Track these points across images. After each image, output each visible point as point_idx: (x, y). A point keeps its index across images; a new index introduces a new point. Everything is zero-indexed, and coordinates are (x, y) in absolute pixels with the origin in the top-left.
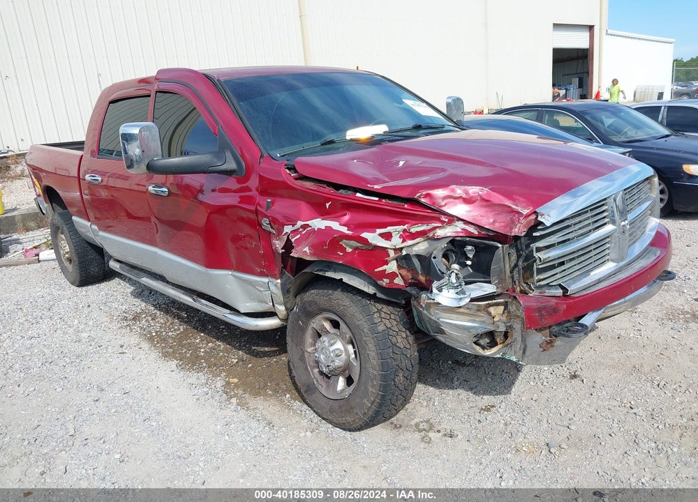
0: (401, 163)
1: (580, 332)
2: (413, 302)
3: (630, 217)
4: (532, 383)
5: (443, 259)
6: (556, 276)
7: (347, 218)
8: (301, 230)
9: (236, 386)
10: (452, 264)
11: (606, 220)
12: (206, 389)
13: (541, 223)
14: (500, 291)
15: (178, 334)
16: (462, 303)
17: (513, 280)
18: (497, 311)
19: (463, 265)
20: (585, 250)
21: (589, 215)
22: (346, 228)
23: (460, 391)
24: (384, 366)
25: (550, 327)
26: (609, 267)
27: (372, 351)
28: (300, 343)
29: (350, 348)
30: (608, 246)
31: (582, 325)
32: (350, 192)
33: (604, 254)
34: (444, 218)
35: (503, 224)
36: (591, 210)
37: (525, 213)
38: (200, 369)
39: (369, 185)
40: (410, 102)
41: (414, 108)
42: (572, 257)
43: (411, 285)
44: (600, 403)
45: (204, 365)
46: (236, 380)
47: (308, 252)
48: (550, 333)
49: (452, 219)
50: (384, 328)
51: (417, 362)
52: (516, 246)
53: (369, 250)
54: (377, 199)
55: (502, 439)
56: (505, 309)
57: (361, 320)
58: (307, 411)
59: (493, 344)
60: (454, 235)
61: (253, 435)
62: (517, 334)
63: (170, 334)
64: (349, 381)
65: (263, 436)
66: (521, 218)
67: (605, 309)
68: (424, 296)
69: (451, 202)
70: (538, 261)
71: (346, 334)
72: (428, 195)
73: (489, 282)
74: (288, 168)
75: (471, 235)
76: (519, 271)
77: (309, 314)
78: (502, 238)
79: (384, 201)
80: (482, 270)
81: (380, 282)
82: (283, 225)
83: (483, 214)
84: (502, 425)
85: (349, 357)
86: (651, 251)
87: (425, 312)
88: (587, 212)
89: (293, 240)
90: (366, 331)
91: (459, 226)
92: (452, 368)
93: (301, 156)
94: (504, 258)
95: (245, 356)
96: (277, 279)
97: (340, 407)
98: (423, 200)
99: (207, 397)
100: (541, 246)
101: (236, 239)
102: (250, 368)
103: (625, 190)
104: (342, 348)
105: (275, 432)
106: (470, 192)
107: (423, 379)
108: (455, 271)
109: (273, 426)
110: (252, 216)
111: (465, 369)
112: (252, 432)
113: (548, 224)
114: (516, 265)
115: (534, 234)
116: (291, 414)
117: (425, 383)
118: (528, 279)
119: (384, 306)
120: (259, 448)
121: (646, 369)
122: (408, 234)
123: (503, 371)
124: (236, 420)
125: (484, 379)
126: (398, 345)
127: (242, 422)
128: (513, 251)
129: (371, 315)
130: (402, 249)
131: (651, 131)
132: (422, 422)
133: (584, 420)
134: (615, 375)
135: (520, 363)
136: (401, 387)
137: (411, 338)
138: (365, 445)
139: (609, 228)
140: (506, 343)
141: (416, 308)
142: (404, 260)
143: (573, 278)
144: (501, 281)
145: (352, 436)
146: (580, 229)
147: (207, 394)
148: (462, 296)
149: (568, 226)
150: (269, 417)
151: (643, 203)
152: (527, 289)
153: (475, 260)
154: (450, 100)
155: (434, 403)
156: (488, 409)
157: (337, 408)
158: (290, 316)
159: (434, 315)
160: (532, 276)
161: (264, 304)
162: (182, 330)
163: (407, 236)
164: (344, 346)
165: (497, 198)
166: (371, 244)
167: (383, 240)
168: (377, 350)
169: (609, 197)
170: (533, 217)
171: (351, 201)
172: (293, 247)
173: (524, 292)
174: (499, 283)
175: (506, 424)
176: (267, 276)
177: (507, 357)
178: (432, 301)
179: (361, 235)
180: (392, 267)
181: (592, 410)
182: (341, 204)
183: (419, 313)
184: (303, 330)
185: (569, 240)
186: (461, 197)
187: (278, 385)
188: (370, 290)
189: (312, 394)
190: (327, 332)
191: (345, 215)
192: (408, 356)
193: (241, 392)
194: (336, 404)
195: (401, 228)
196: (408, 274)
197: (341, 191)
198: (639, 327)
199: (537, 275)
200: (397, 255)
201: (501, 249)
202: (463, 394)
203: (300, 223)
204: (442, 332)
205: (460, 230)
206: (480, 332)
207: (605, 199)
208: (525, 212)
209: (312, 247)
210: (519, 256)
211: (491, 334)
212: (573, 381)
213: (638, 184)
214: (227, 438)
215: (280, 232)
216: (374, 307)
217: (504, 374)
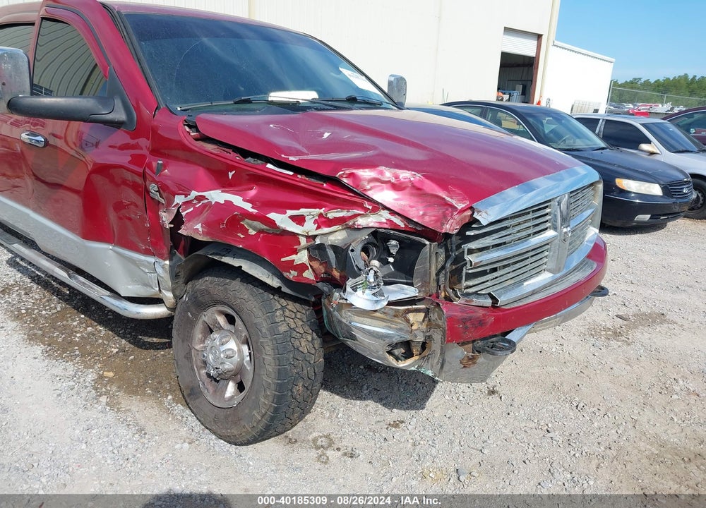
0: (326, 135)
1: (507, 350)
2: (325, 301)
3: (573, 223)
4: (447, 397)
5: (363, 254)
6: (486, 284)
7: (253, 192)
8: (195, 202)
9: (111, 381)
10: (371, 260)
11: (548, 225)
12: (71, 383)
13: (477, 221)
14: (422, 295)
15: (53, 314)
16: (378, 307)
17: (438, 284)
18: (417, 318)
19: (384, 262)
20: (521, 257)
21: (530, 216)
22: (250, 205)
23: (369, 402)
24: (281, 373)
25: (474, 341)
26: (545, 277)
27: (268, 355)
28: (188, 338)
29: (245, 348)
30: (546, 253)
31: (510, 342)
32: (259, 162)
33: (541, 262)
34: (367, 205)
35: (433, 218)
36: (533, 211)
37: (459, 208)
38: (71, 358)
39: (283, 156)
40: (347, 72)
41: (352, 79)
42: (505, 263)
43: (323, 280)
44: (517, 424)
45: (77, 353)
46: (111, 374)
47: (200, 230)
48: (474, 347)
49: (377, 207)
50: (286, 328)
51: (322, 369)
52: (446, 246)
53: (276, 234)
54: (291, 173)
55: (409, 462)
56: (425, 317)
57: (260, 319)
58: (190, 418)
59: (408, 355)
60: (377, 225)
61: (118, 445)
62: (436, 346)
63: (44, 312)
64: (241, 387)
65: (130, 446)
66: (455, 213)
67: (536, 324)
68: (337, 294)
69: (378, 186)
70: (468, 265)
71: (241, 332)
72: (351, 175)
73: (412, 285)
74: (188, 126)
75: (396, 228)
76: (445, 275)
77: (201, 305)
78: (431, 234)
79: (299, 176)
80: (405, 270)
81: (286, 274)
82: (174, 194)
83: (412, 204)
84: (410, 446)
85: (243, 359)
86: (587, 263)
87: (336, 313)
88: (528, 213)
89: (184, 214)
90: (264, 331)
91: (384, 216)
92: (363, 374)
93: (207, 112)
94: (431, 258)
95: (129, 346)
96: (165, 260)
97: (226, 417)
98: (345, 180)
99: (71, 392)
100: (474, 248)
101: (119, 206)
102: (132, 361)
103: (571, 193)
104: (235, 348)
105: (146, 441)
106: (401, 177)
107: (328, 385)
108: (375, 269)
109: (145, 434)
110: (139, 180)
111: (377, 376)
112: (118, 441)
113: (484, 223)
114: (443, 268)
115: (468, 233)
116: (170, 419)
117: (332, 390)
118: (455, 284)
119: (290, 303)
120: (121, 462)
121: (566, 388)
122: (324, 219)
123: (417, 381)
124: (101, 422)
125: (396, 389)
126: (300, 349)
127: (108, 426)
128: (442, 251)
129: (272, 312)
130: (315, 237)
131: (589, 143)
132: (321, 437)
133: (499, 443)
134: (534, 393)
135: (437, 378)
136: (300, 398)
137: (318, 342)
138: (251, 463)
139: (550, 233)
140: (423, 355)
141: (326, 308)
142: (318, 251)
143: (505, 287)
144: (425, 284)
145: (237, 451)
146: (519, 232)
147: (72, 389)
148: (379, 298)
149: (506, 228)
150: (142, 422)
151: (585, 210)
152: (452, 295)
153: (398, 257)
154: (392, 79)
155: (338, 414)
156: (396, 425)
157: (222, 417)
158: (179, 306)
159: (345, 317)
160: (460, 281)
161: (149, 289)
162: (59, 309)
163: (323, 222)
164: (237, 345)
165: (430, 187)
166: (278, 228)
167: (295, 224)
168: (275, 355)
169: (553, 199)
170: (469, 213)
171: (260, 172)
172: (183, 223)
173: (448, 299)
174: (422, 286)
175: (414, 444)
176: (153, 255)
177: (422, 370)
178: (345, 302)
179: (267, 216)
180: (302, 257)
181: (507, 431)
182: (248, 175)
183: (329, 313)
184: (191, 324)
185: (505, 243)
186: (389, 182)
187: (160, 383)
188: (274, 282)
189: (195, 399)
190: (221, 328)
191: (251, 189)
192: (312, 362)
193: (114, 388)
194: (222, 414)
195: (316, 211)
196: (321, 267)
197: (249, 159)
198: (561, 341)
199: (466, 280)
200: (309, 244)
201: (428, 246)
202: (371, 405)
203: (194, 194)
204: (353, 338)
205: (385, 221)
206: (395, 340)
207: (549, 201)
208: (460, 206)
209: (207, 224)
210: (447, 257)
211: (407, 345)
212: (490, 398)
213: (583, 188)
214: (84, 446)
215: (170, 202)
216: (277, 303)
217: (418, 385)
